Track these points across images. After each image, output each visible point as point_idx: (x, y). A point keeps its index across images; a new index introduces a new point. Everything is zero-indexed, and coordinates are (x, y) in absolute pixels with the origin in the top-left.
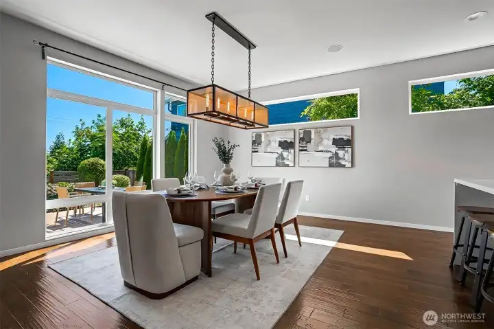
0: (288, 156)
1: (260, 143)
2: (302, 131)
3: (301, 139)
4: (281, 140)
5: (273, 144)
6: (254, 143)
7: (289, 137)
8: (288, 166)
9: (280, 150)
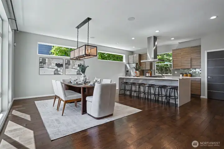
0: (60, 70)
1: (45, 63)
2: (67, 60)
3: (66, 64)
4: (56, 63)
5: (53, 64)
6: (40, 63)
7: (61, 62)
8: (60, 74)
9: (56, 67)
